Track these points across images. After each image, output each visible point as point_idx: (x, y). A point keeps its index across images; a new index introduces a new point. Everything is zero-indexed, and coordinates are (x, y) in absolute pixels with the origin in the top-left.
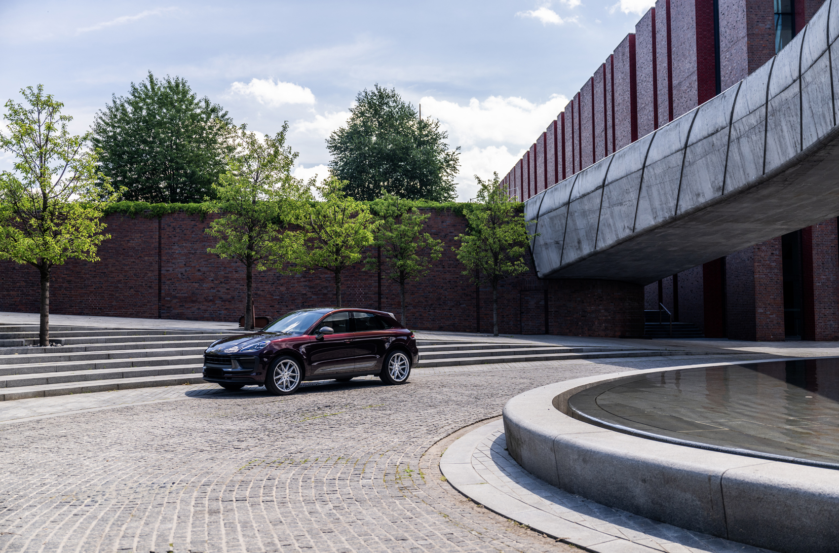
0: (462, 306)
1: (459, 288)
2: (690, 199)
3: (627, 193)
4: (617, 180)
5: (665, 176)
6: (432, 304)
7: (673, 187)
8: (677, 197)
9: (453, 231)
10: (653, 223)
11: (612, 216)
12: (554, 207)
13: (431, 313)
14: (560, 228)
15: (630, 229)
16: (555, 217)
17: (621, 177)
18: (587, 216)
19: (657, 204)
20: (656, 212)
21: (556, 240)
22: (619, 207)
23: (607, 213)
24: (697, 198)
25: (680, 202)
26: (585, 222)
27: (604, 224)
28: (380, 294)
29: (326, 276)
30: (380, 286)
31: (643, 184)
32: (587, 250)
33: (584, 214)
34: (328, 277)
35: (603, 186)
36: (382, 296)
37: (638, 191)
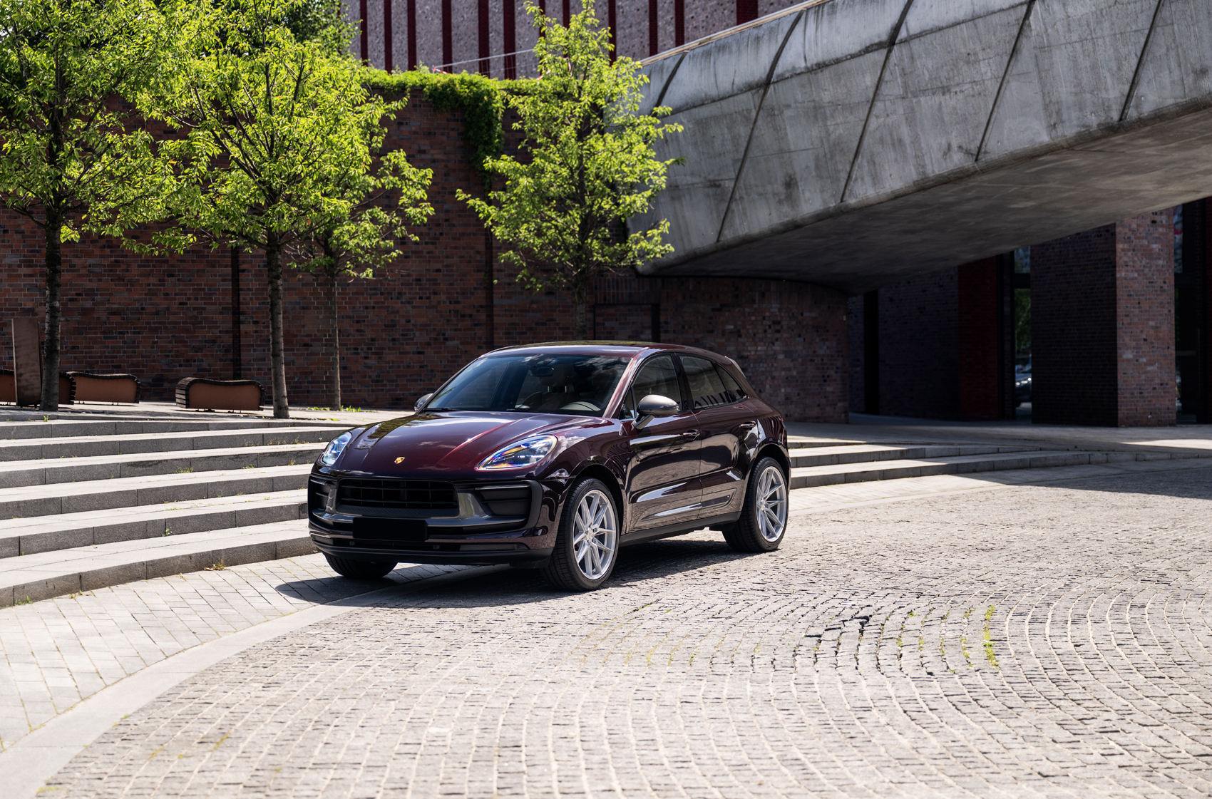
0: (449, 343)
1: (443, 297)
2: (1173, 82)
3: (968, 63)
4: (941, 29)
5: (1099, 22)
6: (373, 340)
7: (1123, 51)
8: (1131, 75)
9: (427, 148)
10: (1045, 138)
11: (911, 119)
12: (714, 93)
13: (372, 362)
14: (729, 147)
15: (968, 152)
16: (716, 119)
17: (952, 20)
18: (825, 119)
19: (1064, 91)
20: (1059, 112)
21: (711, 177)
22: (938, 98)
23: (895, 112)
24: (1195, 81)
25: (1142, 89)
26: (815, 132)
27: (882, 141)
28: (236, 312)
29: (91, 261)
30: (236, 291)
31: (1024, 41)
32: (812, 202)
33: (816, 112)
34: (95, 265)
35: (891, 42)
36: (242, 318)
37: (1006, 59)
